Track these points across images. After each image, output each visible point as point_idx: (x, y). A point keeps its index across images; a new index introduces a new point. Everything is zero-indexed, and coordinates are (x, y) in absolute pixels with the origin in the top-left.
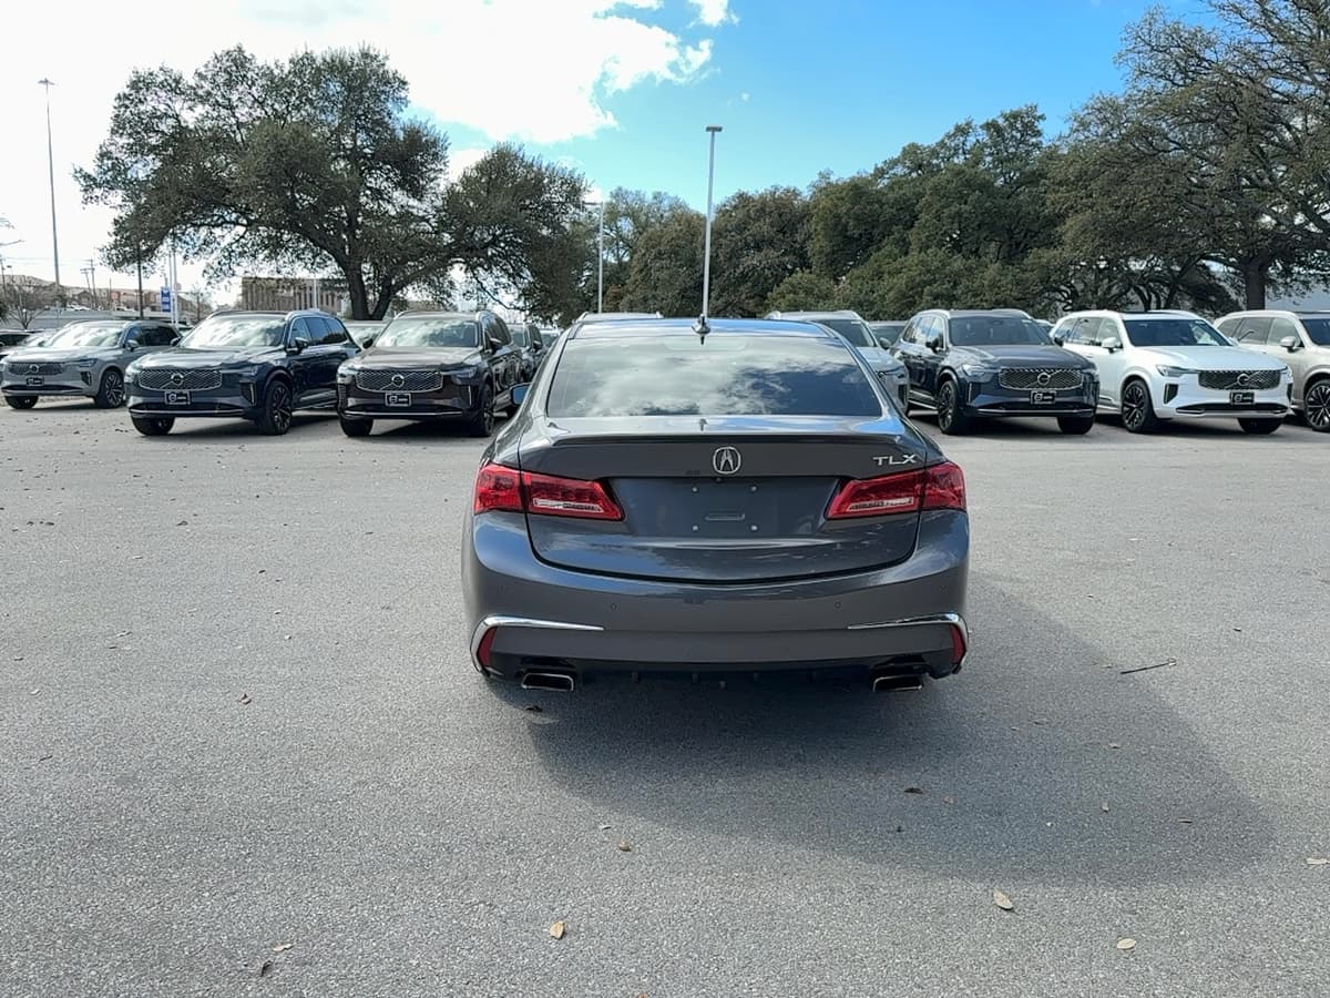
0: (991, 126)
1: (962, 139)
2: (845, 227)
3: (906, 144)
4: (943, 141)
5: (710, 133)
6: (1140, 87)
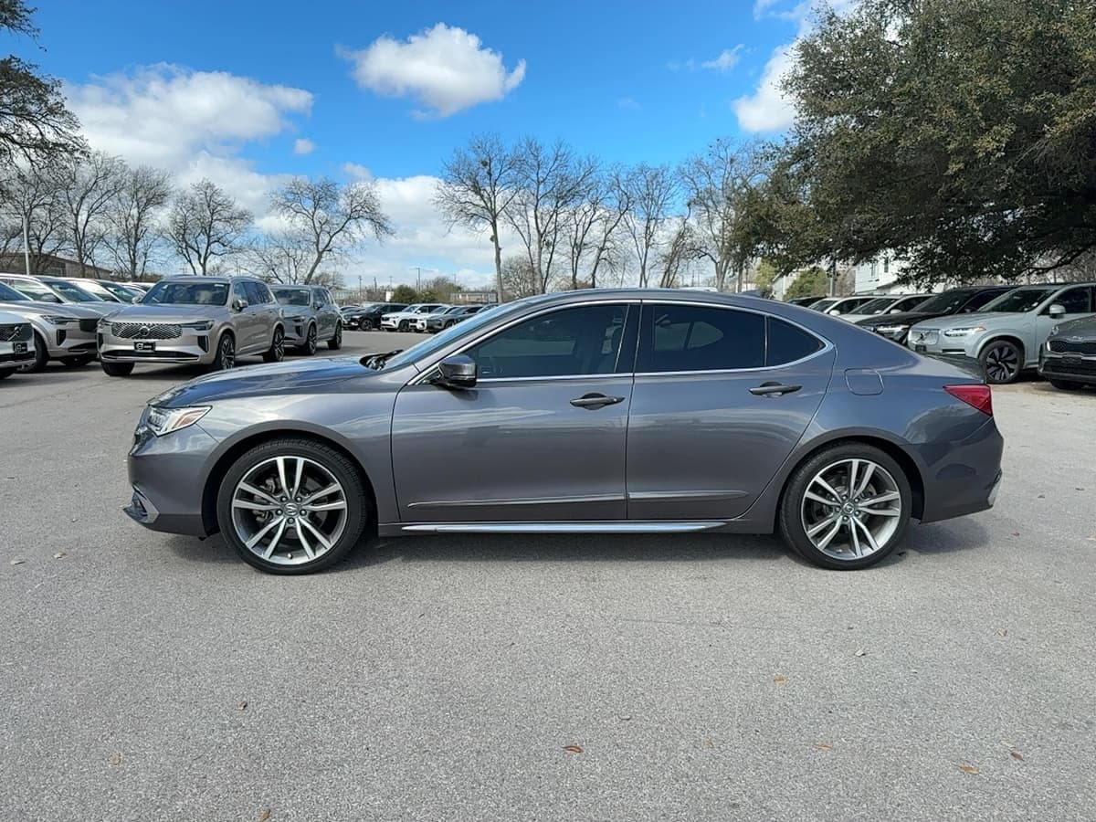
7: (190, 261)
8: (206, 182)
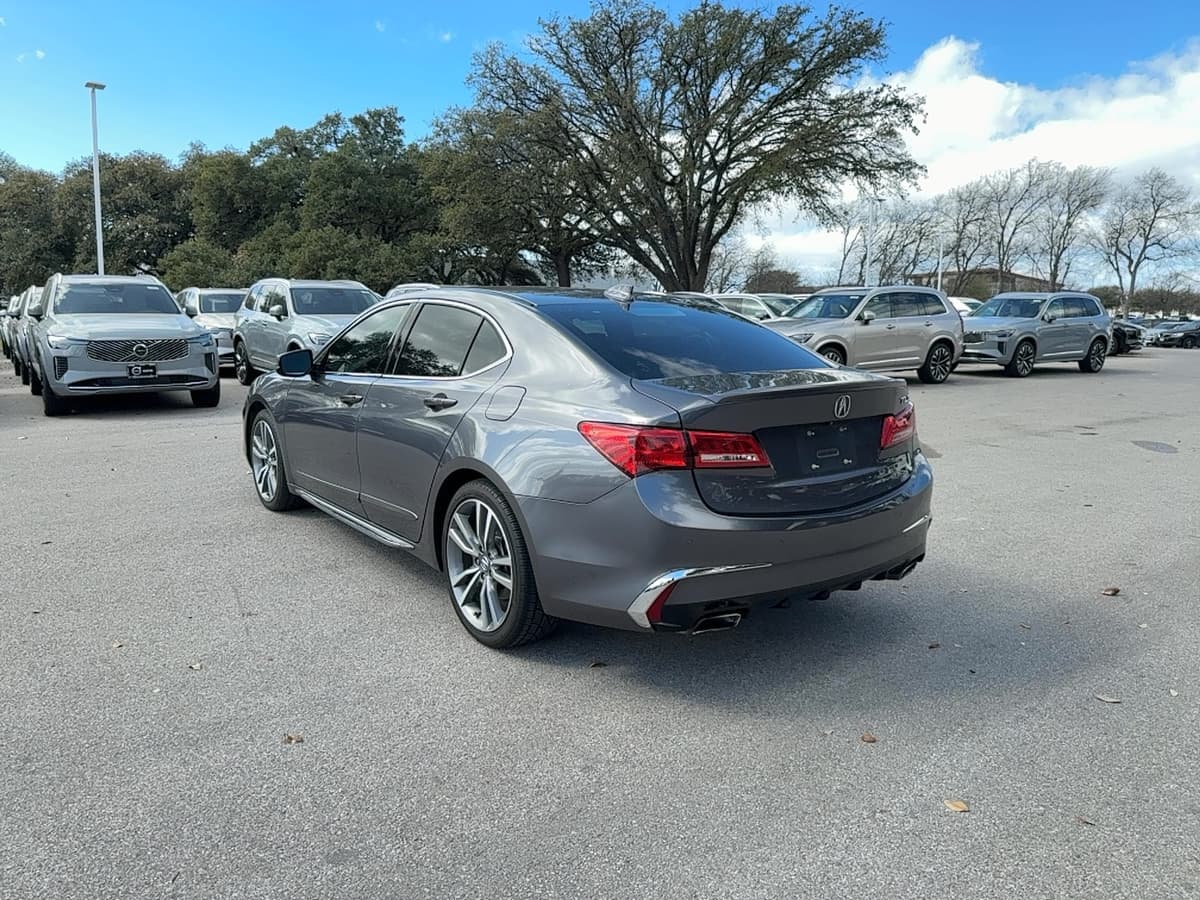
0: (358, 121)
1: (332, 129)
2: (231, 201)
3: (279, 127)
4: (315, 128)
5: (90, 89)
6: (484, 106)
7: (1117, 270)
8: (1154, 172)
